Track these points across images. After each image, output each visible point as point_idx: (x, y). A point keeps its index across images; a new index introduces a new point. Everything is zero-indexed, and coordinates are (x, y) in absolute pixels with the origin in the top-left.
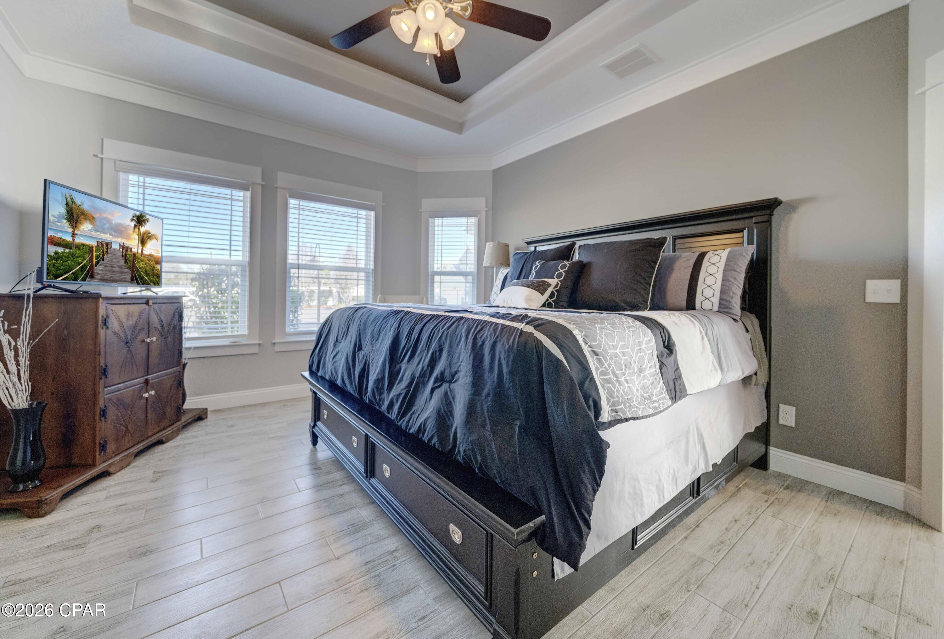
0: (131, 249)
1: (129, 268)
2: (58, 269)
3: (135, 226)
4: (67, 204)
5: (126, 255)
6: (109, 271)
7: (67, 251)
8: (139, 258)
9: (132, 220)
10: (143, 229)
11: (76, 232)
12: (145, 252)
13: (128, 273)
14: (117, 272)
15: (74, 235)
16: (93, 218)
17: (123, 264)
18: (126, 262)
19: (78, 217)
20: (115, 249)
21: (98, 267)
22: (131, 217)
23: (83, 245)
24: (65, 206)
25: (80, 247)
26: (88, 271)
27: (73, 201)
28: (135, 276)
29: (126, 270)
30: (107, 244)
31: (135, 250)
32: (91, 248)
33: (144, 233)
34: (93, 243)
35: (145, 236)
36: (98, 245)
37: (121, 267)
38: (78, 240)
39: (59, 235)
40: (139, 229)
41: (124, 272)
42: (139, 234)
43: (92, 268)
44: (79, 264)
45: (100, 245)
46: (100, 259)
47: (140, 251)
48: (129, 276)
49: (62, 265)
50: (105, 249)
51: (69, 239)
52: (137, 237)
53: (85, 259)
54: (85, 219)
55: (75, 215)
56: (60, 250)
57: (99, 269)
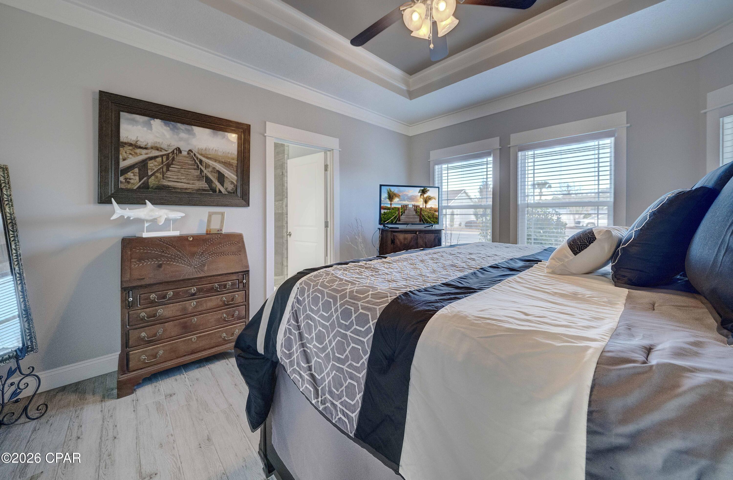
0: (419, 206)
1: (419, 215)
2: (385, 219)
3: (421, 195)
4: (388, 193)
5: (416, 209)
6: (408, 218)
7: (388, 211)
8: (424, 210)
9: (419, 192)
10: (425, 196)
11: (392, 203)
12: (427, 207)
13: (418, 218)
14: (411, 218)
15: (391, 204)
16: (399, 196)
17: (415, 213)
18: (416, 212)
19: (393, 197)
20: (410, 208)
21: (402, 216)
22: (418, 191)
23: (395, 208)
24: (387, 193)
25: (393, 209)
26: (398, 219)
27: (390, 191)
28: (422, 219)
29: (416, 217)
30: (406, 206)
31: (421, 206)
32: (398, 209)
33: (426, 198)
34: (400, 206)
35: (427, 198)
36: (402, 207)
37: (414, 215)
38: (393, 206)
39: (385, 205)
40: (423, 196)
41: (415, 218)
42: (424, 198)
43: (399, 217)
44: (394, 216)
45: (403, 207)
46: (403, 213)
47: (424, 207)
48: (419, 219)
49: (387, 217)
50: (405, 208)
51: (389, 206)
52: (422, 200)
53: (396, 213)
54: (396, 197)
55: (391, 196)
56: (386, 211)
57: (402, 218)
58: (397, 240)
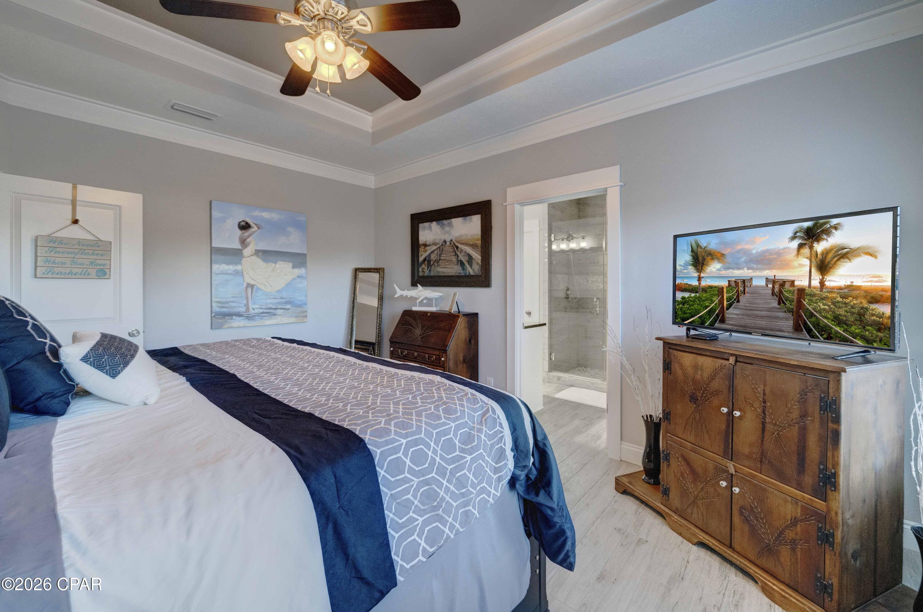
0: (793, 282)
1: (790, 311)
2: (684, 313)
3: (801, 246)
4: (692, 251)
5: (781, 292)
6: (748, 316)
7: (693, 295)
8: (814, 295)
9: (793, 238)
10: (820, 247)
11: (702, 275)
12: (827, 284)
13: (787, 319)
14: (762, 317)
15: (699, 279)
16: (723, 255)
17: (775, 304)
18: (781, 301)
19: (704, 259)
20: (757, 287)
21: (731, 310)
22: (791, 234)
23: (711, 287)
24: (690, 253)
25: (704, 290)
26: (718, 316)
27: (698, 246)
28: (805, 324)
29: (781, 315)
30: (744, 281)
31: (802, 282)
32: (720, 290)
33: (826, 253)
34: (724, 283)
35: (830, 256)
36: (729, 285)
37: (770, 310)
38: (704, 283)
39: (686, 281)
40: (811, 247)
41: (777, 318)
42: (813, 255)
43: (722, 311)
44: (706, 307)
45: (734, 285)
46: (734, 300)
47: (816, 283)
48: (791, 323)
49: (688, 309)
50: (741, 289)
51: (695, 283)
52: (807, 262)
53: (712, 302)
54: (713, 259)
55: (700, 259)
56: (686, 295)
57: (732, 314)
58: (676, 366)
